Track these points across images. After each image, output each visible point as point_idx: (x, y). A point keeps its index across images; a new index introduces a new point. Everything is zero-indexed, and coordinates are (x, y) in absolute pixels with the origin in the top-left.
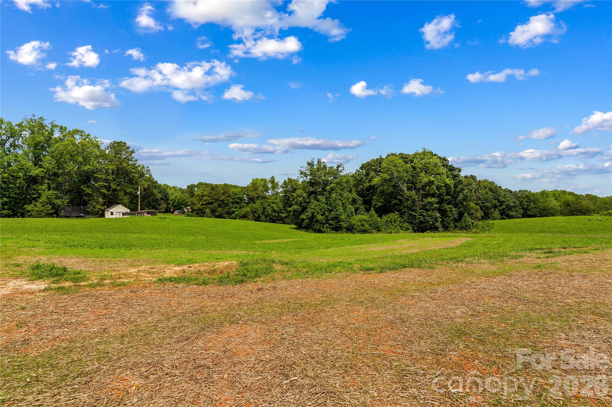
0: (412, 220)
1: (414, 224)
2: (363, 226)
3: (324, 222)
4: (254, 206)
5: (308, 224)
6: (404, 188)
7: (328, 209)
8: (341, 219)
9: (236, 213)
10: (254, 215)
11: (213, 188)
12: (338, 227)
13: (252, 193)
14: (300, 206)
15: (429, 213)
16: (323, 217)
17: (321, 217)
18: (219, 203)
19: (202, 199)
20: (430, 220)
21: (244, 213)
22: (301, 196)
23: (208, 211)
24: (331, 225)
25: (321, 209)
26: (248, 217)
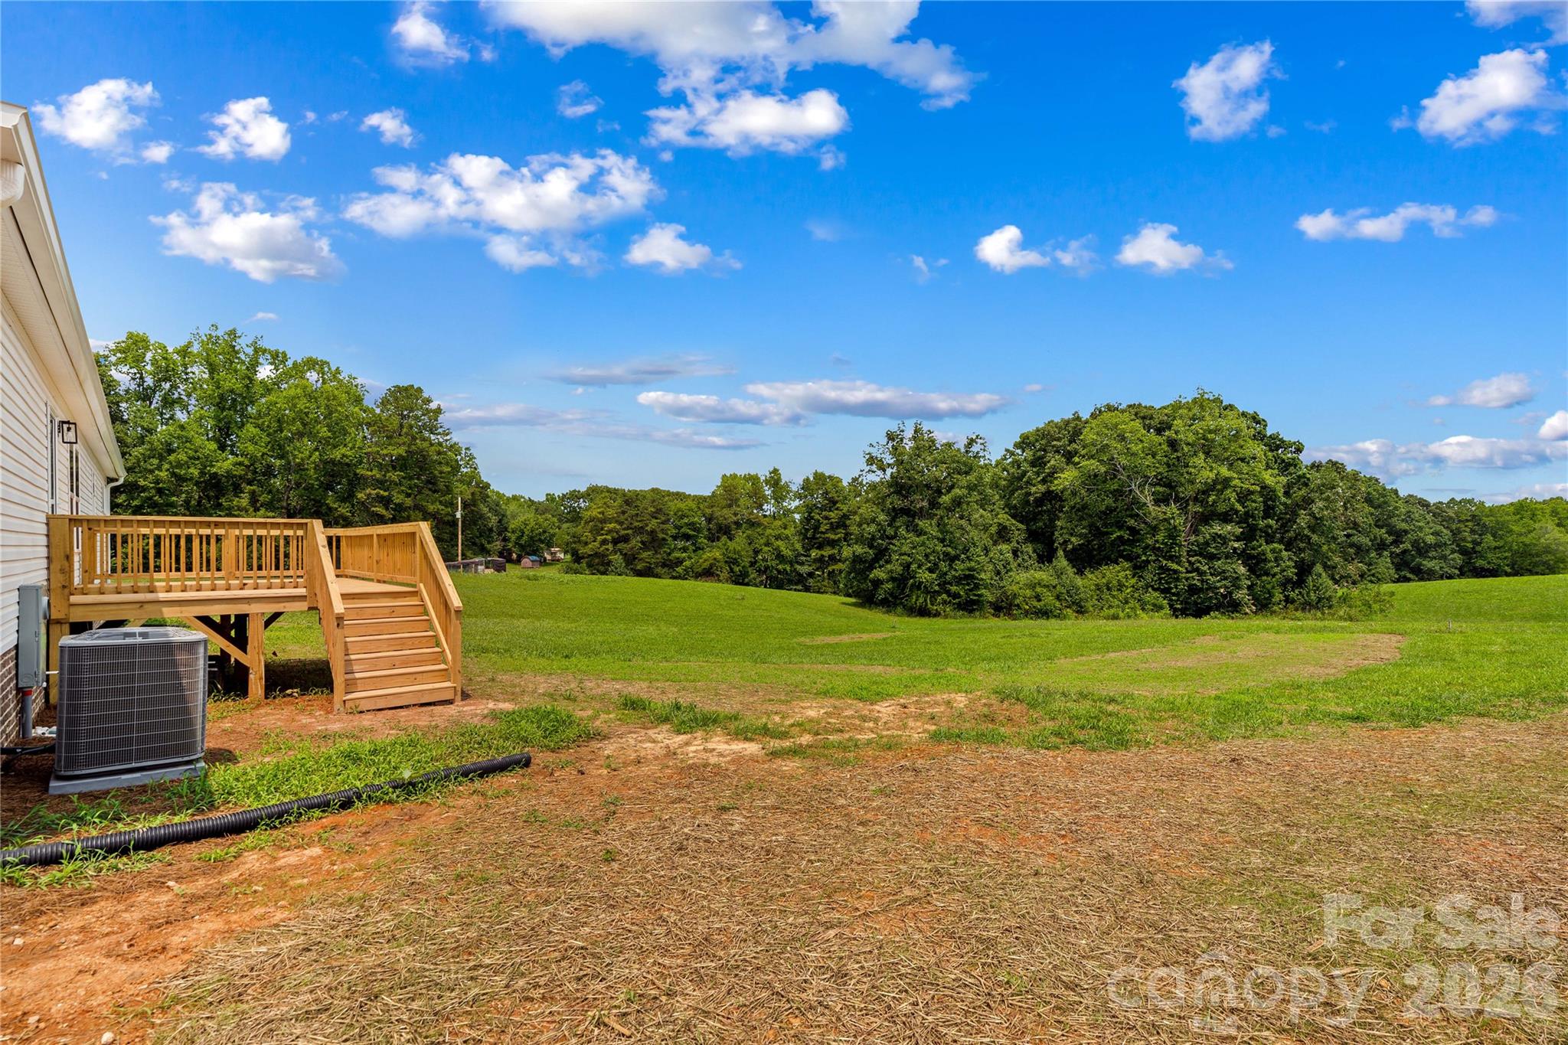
0: (1167, 583)
1: (1174, 594)
2: (1038, 598)
3: (937, 588)
4: (731, 545)
5: (891, 594)
6: (1147, 499)
7: (946, 554)
8: (982, 579)
9: (687, 563)
10: (732, 570)
11: (630, 500)
12: (973, 602)
13: (725, 511)
14: (871, 547)
15: (1218, 564)
16: (934, 576)
17: (927, 575)
18: (645, 538)
19: (602, 529)
20: (1218, 584)
21: (706, 565)
22: (873, 520)
23: (617, 559)
24: (956, 596)
25: (927, 556)
26: (718, 575)
